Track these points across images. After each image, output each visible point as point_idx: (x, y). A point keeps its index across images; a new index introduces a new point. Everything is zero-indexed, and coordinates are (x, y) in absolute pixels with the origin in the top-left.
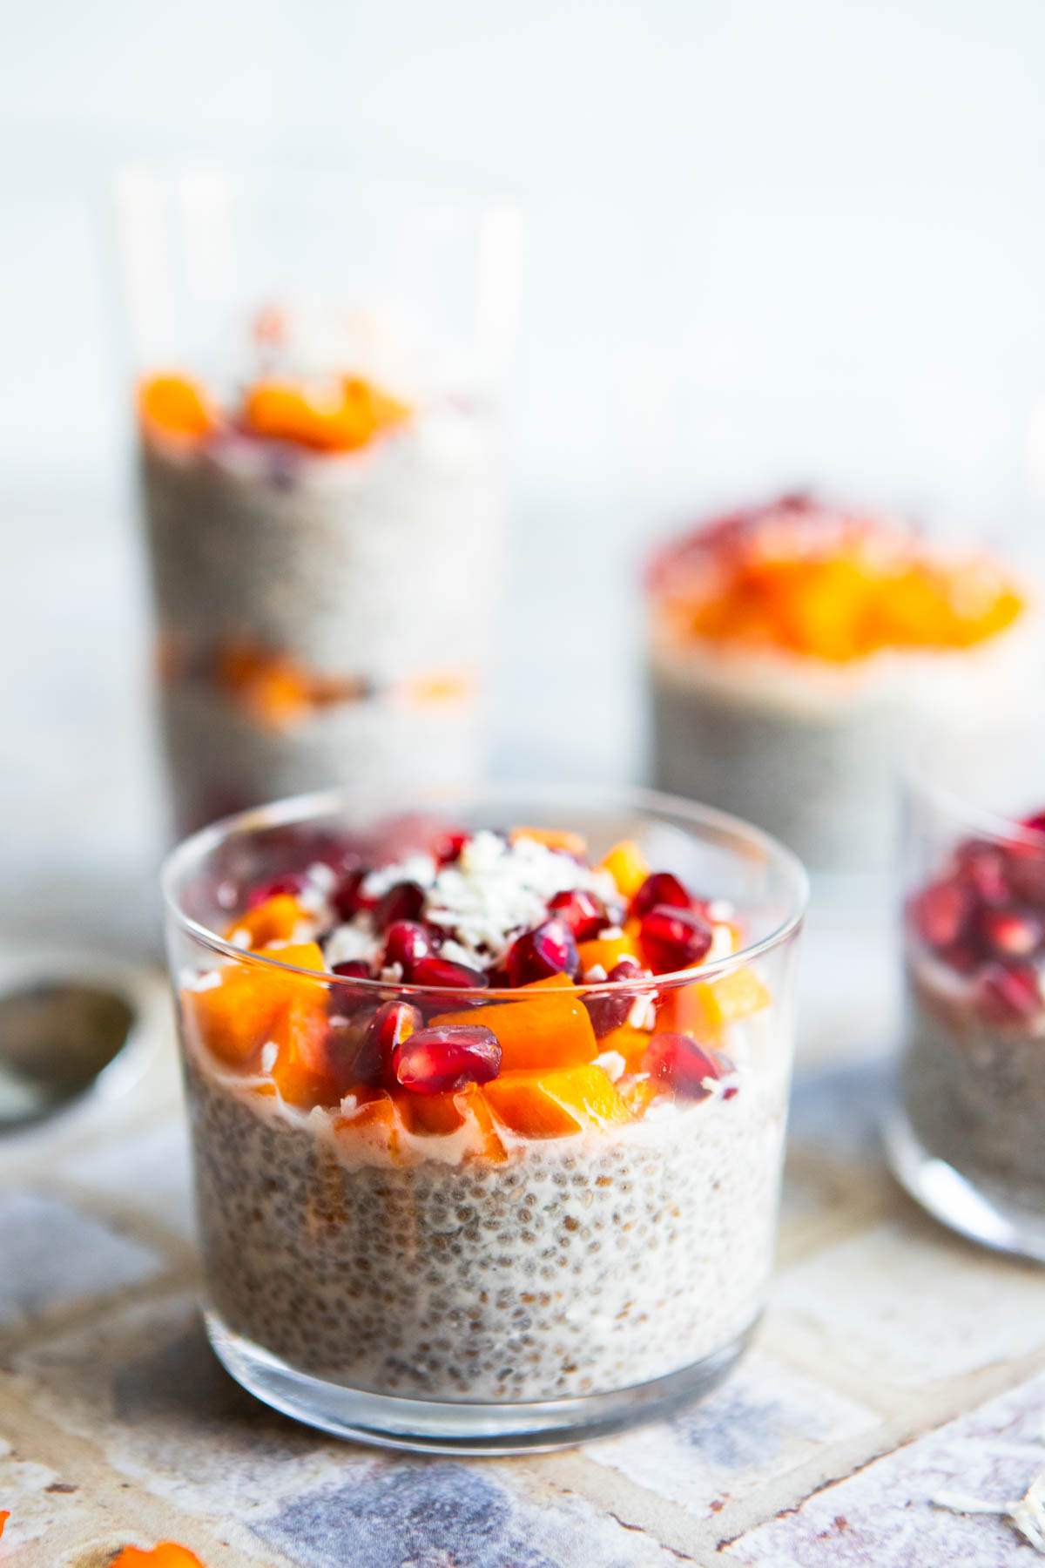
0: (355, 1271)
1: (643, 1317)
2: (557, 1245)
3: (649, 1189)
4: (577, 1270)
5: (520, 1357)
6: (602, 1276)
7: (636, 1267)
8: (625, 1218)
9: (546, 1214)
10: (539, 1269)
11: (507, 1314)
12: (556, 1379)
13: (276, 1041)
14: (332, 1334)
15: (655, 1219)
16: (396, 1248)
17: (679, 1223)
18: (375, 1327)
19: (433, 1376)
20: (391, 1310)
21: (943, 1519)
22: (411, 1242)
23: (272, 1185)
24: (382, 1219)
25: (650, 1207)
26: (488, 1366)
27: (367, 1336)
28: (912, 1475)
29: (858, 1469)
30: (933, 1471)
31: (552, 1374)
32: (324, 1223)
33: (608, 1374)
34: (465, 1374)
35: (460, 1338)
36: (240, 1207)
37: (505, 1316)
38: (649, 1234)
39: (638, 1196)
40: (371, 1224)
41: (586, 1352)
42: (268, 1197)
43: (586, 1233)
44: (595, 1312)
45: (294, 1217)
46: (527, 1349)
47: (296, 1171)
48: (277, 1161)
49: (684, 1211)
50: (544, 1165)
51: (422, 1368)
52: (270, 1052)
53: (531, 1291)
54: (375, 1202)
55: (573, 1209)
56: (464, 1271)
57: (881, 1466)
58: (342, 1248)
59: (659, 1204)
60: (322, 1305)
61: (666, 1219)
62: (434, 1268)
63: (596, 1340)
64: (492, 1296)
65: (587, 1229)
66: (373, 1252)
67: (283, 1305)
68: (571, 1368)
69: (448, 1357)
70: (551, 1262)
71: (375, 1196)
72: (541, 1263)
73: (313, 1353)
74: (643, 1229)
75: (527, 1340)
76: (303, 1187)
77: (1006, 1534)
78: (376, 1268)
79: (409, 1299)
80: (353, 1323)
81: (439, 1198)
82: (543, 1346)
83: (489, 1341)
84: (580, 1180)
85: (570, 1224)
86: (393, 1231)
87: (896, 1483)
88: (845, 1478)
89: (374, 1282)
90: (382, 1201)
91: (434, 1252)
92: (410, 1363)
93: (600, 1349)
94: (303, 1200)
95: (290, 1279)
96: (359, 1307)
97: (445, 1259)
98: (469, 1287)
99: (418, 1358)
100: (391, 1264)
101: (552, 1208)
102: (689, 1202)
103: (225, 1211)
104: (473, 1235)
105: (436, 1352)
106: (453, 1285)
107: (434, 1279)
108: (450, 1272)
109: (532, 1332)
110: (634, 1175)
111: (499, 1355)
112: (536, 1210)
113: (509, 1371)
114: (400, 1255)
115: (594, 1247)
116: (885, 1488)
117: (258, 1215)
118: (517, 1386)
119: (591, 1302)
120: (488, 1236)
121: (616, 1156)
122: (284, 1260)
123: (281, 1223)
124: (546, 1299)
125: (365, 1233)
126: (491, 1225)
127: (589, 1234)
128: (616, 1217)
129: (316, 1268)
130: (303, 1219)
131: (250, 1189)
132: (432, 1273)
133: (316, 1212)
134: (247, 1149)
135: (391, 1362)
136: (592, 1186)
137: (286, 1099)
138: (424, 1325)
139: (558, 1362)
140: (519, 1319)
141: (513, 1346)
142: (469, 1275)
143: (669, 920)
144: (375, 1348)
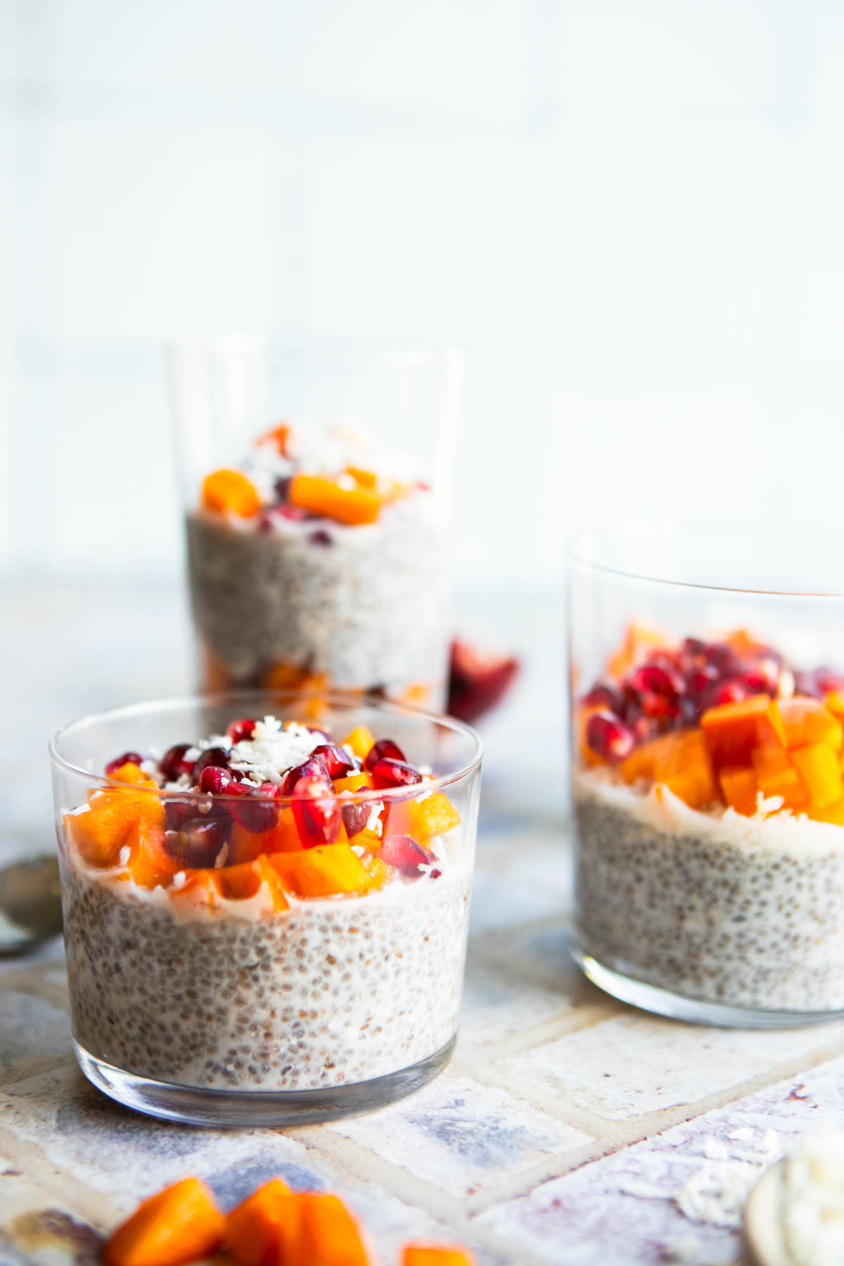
0: (187, 1000)
1: (379, 1029)
2: (323, 976)
3: (383, 937)
4: (336, 993)
5: (297, 1057)
6: (351, 998)
7: (374, 993)
8: (368, 956)
9: (315, 953)
10: (310, 993)
11: (289, 1026)
12: (321, 1073)
13: (128, 846)
14: (169, 1049)
15: (386, 959)
16: (215, 980)
17: (402, 963)
18: (199, 1039)
19: (237, 1073)
20: (210, 1026)
21: (628, 1202)
22: (225, 975)
23: (128, 945)
24: (205, 960)
25: (384, 950)
26: (275, 1064)
27: (194, 1047)
28: (610, 1174)
29: (573, 1170)
30: (626, 1172)
31: (318, 1070)
32: (165, 967)
33: (355, 1070)
34: (259, 1071)
35: (257, 1044)
36: (105, 965)
37: (287, 1027)
38: (382, 970)
39: (376, 940)
40: (198, 965)
41: (341, 1054)
42: (126, 954)
43: (341, 967)
44: (347, 1024)
45: (144, 967)
46: (302, 1052)
47: (144, 933)
48: (131, 927)
49: (405, 954)
50: (314, 918)
51: (231, 1068)
52: (125, 853)
53: (307, 1009)
54: (200, 948)
55: (334, 949)
56: (260, 994)
57: (591, 1168)
58: (177, 984)
59: (389, 948)
60: (162, 1028)
61: (393, 959)
62: (240, 993)
63: (348, 1045)
64: (279, 1013)
65: (343, 964)
66: (199, 985)
67: (135, 1032)
68: (331, 1066)
69: (248, 1059)
70: (318, 988)
71: (200, 944)
72: (311, 988)
73: (155, 1063)
74: (378, 966)
75: (301, 1045)
76: (149, 944)
77: (672, 1212)
78: (201, 996)
79: (222, 1017)
80: (184, 1039)
81: (243, 941)
82: (312, 1050)
83: (276, 1046)
84: (337, 929)
85: (331, 960)
86: (213, 967)
87: (599, 1177)
88: (564, 1174)
89: (199, 1007)
90: (205, 947)
91: (240, 982)
92: (222, 1065)
93: (350, 1052)
94: (149, 952)
95: (139, 1010)
96: (188, 1026)
97: (248, 986)
98: (264, 1006)
99: (228, 1061)
100: (211, 992)
101: (318, 949)
102: (409, 949)
103: (94, 970)
104: (266, 967)
105: (241, 1056)
106: (252, 1006)
107: (240, 1002)
108: (250, 995)
109: (305, 1039)
110: (373, 928)
111: (283, 1056)
112: (308, 949)
113: (289, 1068)
114: (218, 985)
115: (347, 976)
116: (591, 1181)
117: (118, 968)
118: (295, 1078)
119: (346, 1017)
120: (276, 968)
121: (362, 914)
122: (136, 998)
123: (134, 972)
124: (314, 1014)
125: (194, 971)
126: (278, 960)
127: (344, 967)
128: (361, 956)
129: (159, 1001)
130: (150, 967)
131: (112, 950)
132: (238, 998)
133: (160, 961)
134: (110, 922)
135: (209, 1065)
136: (345, 933)
137: (138, 883)
138: (233, 1036)
139: (323, 1061)
140: (296, 1030)
141: (292, 1049)
142: (264, 997)
143: (392, 765)
144: (198, 1055)
